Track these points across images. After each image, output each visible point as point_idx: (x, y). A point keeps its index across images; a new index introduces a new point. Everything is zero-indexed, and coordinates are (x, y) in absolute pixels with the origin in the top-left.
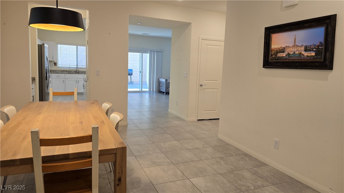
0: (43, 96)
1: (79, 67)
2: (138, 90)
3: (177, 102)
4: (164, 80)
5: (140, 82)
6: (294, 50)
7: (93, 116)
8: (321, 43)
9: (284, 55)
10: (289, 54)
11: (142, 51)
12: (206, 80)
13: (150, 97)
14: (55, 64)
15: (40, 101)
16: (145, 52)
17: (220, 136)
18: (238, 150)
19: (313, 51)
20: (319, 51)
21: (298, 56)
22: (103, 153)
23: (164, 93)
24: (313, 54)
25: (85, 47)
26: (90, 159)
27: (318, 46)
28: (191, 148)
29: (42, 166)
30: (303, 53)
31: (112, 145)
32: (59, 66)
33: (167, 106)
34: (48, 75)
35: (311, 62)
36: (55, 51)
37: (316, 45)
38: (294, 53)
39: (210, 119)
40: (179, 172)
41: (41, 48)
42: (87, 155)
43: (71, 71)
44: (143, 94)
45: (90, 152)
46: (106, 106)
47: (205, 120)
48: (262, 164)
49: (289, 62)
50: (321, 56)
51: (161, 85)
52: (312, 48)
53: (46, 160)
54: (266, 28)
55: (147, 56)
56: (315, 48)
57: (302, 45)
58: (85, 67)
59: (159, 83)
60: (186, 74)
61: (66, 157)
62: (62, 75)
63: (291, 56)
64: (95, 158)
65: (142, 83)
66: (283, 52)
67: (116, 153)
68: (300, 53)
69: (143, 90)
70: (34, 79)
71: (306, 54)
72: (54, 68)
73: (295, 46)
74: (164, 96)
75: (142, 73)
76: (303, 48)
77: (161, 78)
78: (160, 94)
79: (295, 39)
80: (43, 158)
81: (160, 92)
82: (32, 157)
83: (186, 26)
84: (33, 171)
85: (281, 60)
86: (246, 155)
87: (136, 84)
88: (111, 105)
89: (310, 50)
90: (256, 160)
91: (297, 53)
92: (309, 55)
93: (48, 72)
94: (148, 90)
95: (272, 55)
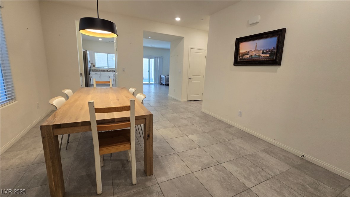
0: (88, 84)
1: (109, 67)
2: (147, 83)
3: (174, 90)
4: (164, 77)
5: (148, 78)
6: (255, 53)
7: (125, 96)
8: (274, 48)
9: (248, 56)
10: (251, 56)
11: (150, 57)
12: (193, 75)
13: (155, 87)
14: (94, 66)
15: (86, 87)
16: (152, 58)
17: (203, 110)
18: (214, 118)
19: (268, 53)
20: (272, 53)
21: (258, 57)
22: (138, 118)
23: (164, 84)
24: (268, 55)
25: (114, 55)
26: (129, 122)
27: (272, 50)
28: (185, 117)
29: (97, 127)
30: (261, 55)
31: (142, 113)
32: (96, 67)
33: (167, 92)
34: (90, 72)
35: (267, 61)
36: (93, 57)
37: (270, 49)
38: (255, 55)
39: (195, 100)
40: (180, 132)
41: (85, 54)
42: (127, 120)
43: (104, 70)
44: (150, 85)
45: (129, 118)
46: (132, 90)
47: (192, 101)
48: (230, 126)
49: (251, 61)
50: (274, 56)
51: (162, 79)
52: (267, 51)
53: (99, 122)
54: (236, 39)
55: (153, 61)
56: (270, 51)
57: (261, 50)
58: (115, 68)
59: (161, 78)
60: (180, 71)
61: (113, 121)
62: (99, 73)
63: (253, 57)
64: (133, 122)
65: (150, 78)
66: (248, 55)
67: (146, 119)
68: (259, 55)
69: (150, 83)
70: (81, 74)
71: (263, 55)
72: (93, 68)
73: (256, 50)
74: (164, 87)
75: (150, 71)
76: (262, 51)
77: (162, 75)
78: (161, 85)
79: (256, 46)
80: (97, 121)
81: (162, 84)
82: (90, 120)
83: (181, 39)
84: (91, 130)
85: (246, 60)
86: (220, 121)
87: (146, 80)
88: (136, 89)
89: (266, 53)
90: (227, 124)
91: (257, 55)
92: (265, 56)
93: (90, 71)
94: (153, 83)
95: (240, 57)
